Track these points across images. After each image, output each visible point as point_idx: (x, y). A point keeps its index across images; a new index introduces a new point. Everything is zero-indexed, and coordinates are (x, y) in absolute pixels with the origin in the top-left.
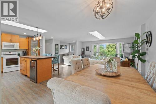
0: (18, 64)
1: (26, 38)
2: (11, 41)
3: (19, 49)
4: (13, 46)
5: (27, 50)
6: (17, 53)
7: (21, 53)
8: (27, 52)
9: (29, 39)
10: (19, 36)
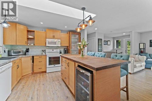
0: (60, 64)
1: (67, 33)
2: (54, 37)
3: (61, 46)
4: (55, 43)
5: (67, 47)
6: (58, 50)
7: (62, 50)
8: (68, 49)
9: (69, 34)
10: (60, 31)
